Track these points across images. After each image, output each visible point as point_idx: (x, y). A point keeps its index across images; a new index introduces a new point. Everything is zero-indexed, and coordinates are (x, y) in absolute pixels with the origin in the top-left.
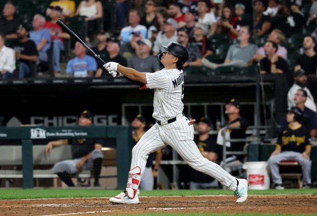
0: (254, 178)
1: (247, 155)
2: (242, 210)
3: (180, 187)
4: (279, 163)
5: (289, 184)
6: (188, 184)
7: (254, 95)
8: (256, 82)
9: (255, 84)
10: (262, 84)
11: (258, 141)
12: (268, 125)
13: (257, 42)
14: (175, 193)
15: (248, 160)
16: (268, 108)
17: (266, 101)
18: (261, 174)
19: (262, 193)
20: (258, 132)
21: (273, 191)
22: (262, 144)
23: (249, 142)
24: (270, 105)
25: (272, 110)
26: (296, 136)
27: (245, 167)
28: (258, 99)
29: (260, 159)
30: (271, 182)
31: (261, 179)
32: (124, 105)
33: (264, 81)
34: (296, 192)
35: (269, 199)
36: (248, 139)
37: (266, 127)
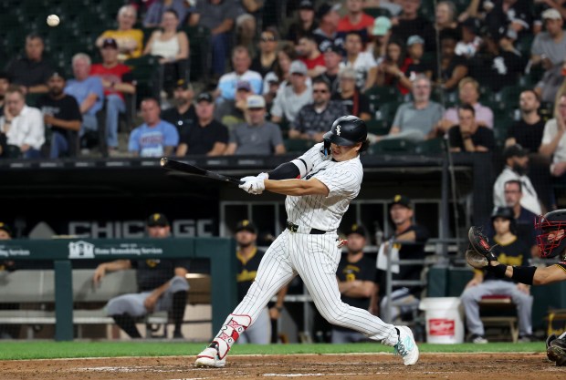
0: (438, 324)
1: (427, 286)
2: (419, 378)
3: (316, 340)
4: (478, 299)
5: (496, 335)
6: (329, 334)
7: (439, 186)
8: (441, 165)
9: (440, 169)
10: (451, 168)
11: (444, 263)
12: (461, 237)
13: (444, 99)
14: (307, 350)
15: (428, 296)
16: (461, 208)
17: (458, 197)
18: (450, 318)
19: (451, 349)
20: (445, 249)
21: (469, 347)
22: (451, 268)
23: (430, 265)
24: (465, 204)
25: (469, 211)
26: (508, 255)
27: (422, 306)
28: (444, 193)
29: (448, 294)
30: (466, 331)
31: (449, 326)
32: (223, 204)
33: (455, 165)
34: (507, 349)
35: (462, 361)
36: (428, 260)
37: (457, 240)
